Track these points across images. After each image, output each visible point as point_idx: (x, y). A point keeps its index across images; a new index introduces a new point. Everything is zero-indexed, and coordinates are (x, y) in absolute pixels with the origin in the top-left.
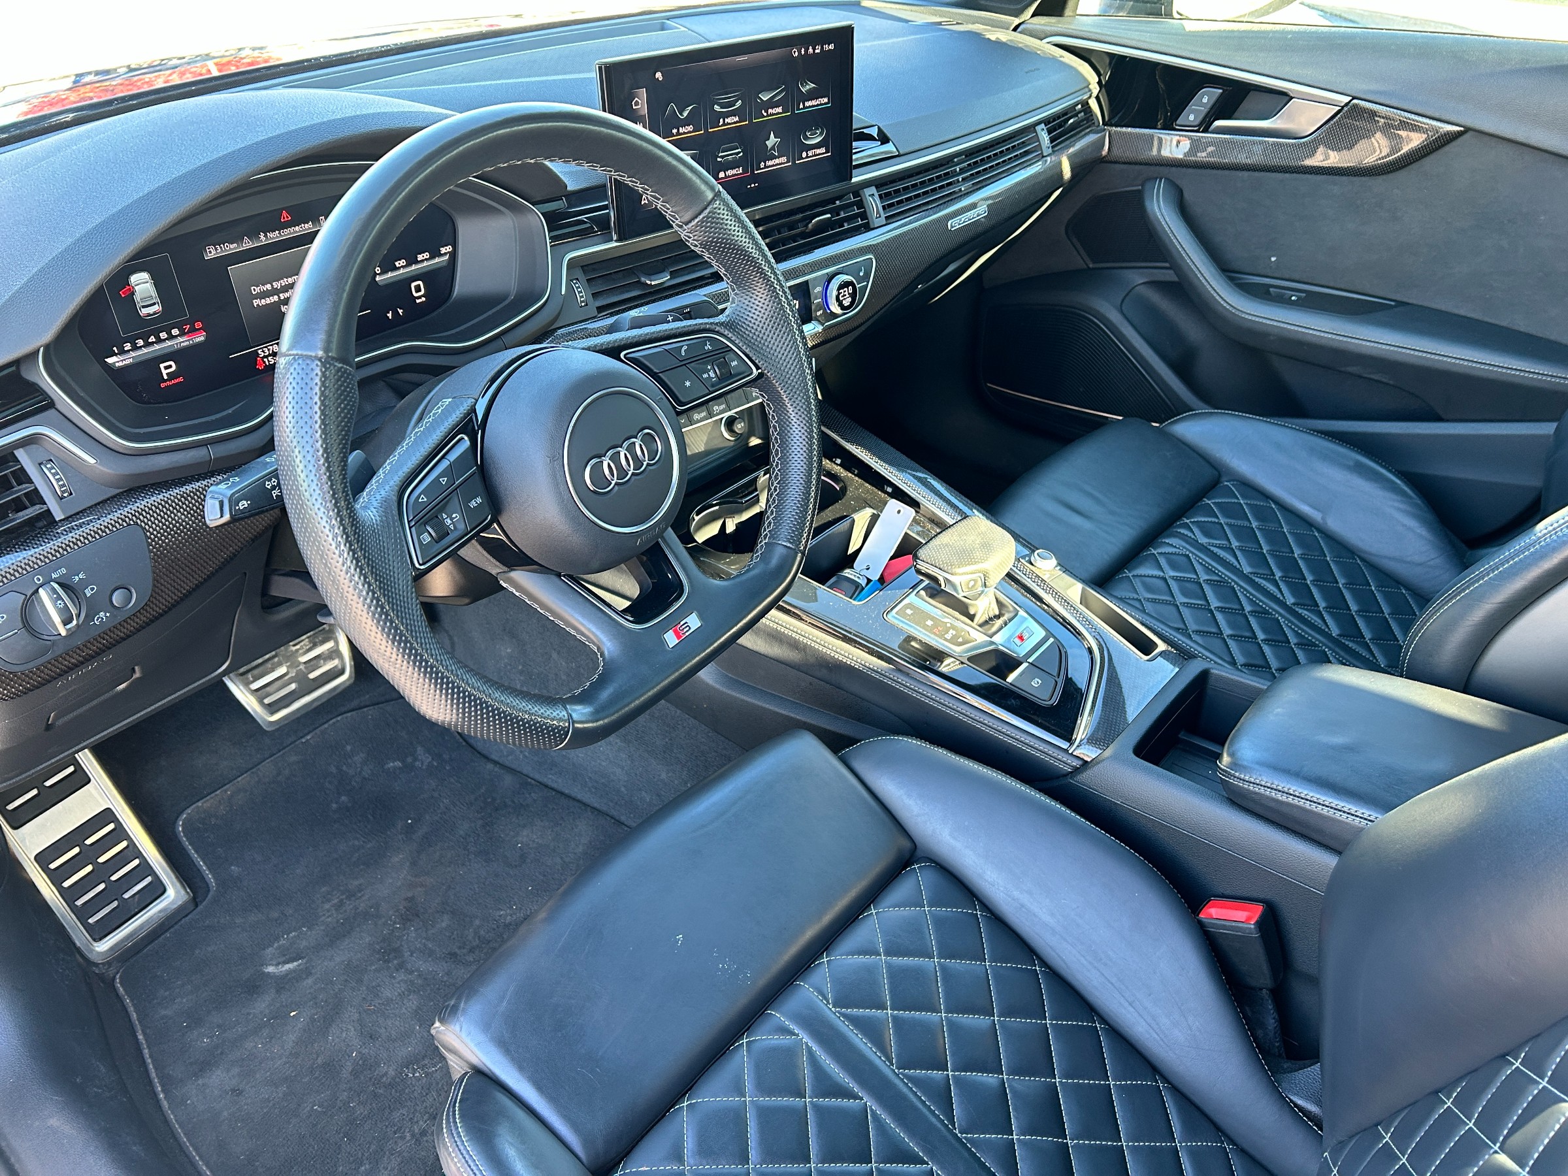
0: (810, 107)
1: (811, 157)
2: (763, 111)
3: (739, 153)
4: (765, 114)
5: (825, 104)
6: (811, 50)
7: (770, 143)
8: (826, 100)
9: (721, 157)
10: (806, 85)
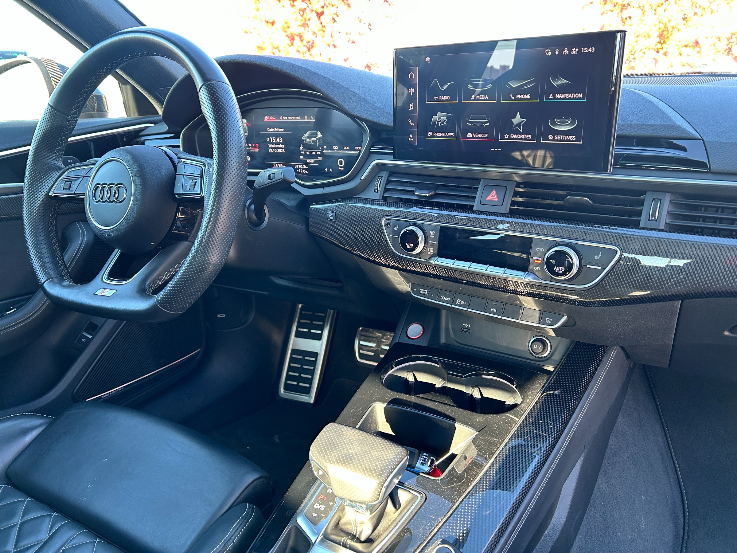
0: (560, 99)
1: (557, 140)
2: (511, 96)
3: (486, 123)
4: (513, 98)
5: (580, 98)
6: (566, 51)
7: (515, 121)
8: (580, 96)
9: (470, 122)
10: (557, 80)
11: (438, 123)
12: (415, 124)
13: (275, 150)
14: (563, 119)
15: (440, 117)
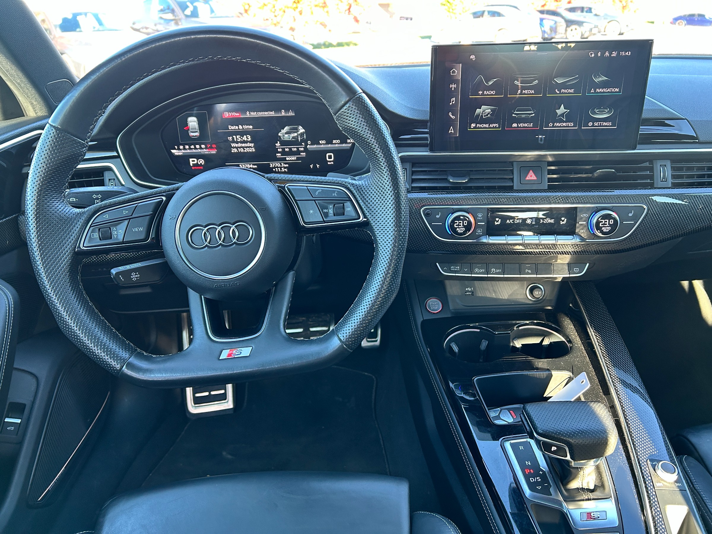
0: (600, 92)
1: (596, 126)
2: (556, 90)
3: (532, 114)
4: (558, 92)
5: (617, 92)
6: (607, 54)
7: (559, 112)
8: (617, 90)
9: (516, 114)
10: (599, 78)
11: (482, 116)
12: (456, 117)
13: (242, 150)
14: (602, 109)
15: (485, 110)
